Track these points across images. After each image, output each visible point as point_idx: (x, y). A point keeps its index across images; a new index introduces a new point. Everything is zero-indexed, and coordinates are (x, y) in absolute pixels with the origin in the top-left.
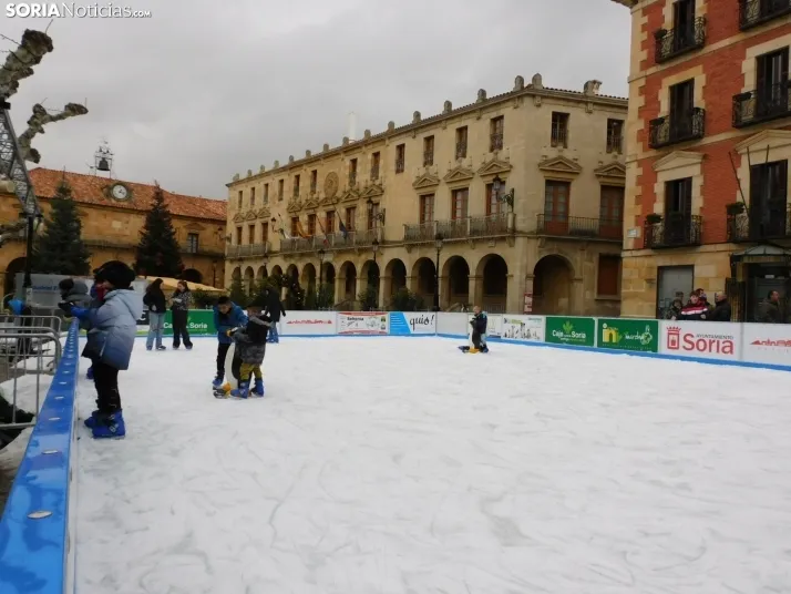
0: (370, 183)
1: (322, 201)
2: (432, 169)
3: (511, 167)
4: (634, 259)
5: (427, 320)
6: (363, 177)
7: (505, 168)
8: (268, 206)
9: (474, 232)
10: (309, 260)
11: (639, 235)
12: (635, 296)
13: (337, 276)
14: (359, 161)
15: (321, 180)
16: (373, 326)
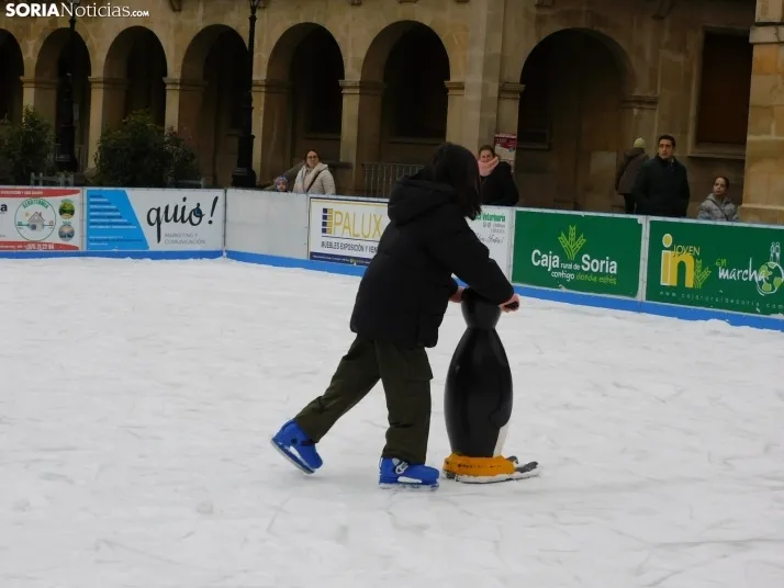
16: (34, 227)
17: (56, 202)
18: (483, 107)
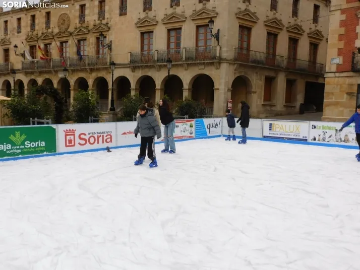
0: (98, 22)
1: (57, 34)
2: (151, 14)
3: (217, 14)
4: (337, 79)
5: (217, 124)
6: (92, 17)
7: (213, 14)
8: (8, 36)
9: (188, 59)
10: (47, 76)
11: (341, 62)
12: (336, 104)
13: (72, 88)
14: (87, 5)
15: (54, 20)
16: (184, 132)
17: (189, 123)
18: (225, 94)
